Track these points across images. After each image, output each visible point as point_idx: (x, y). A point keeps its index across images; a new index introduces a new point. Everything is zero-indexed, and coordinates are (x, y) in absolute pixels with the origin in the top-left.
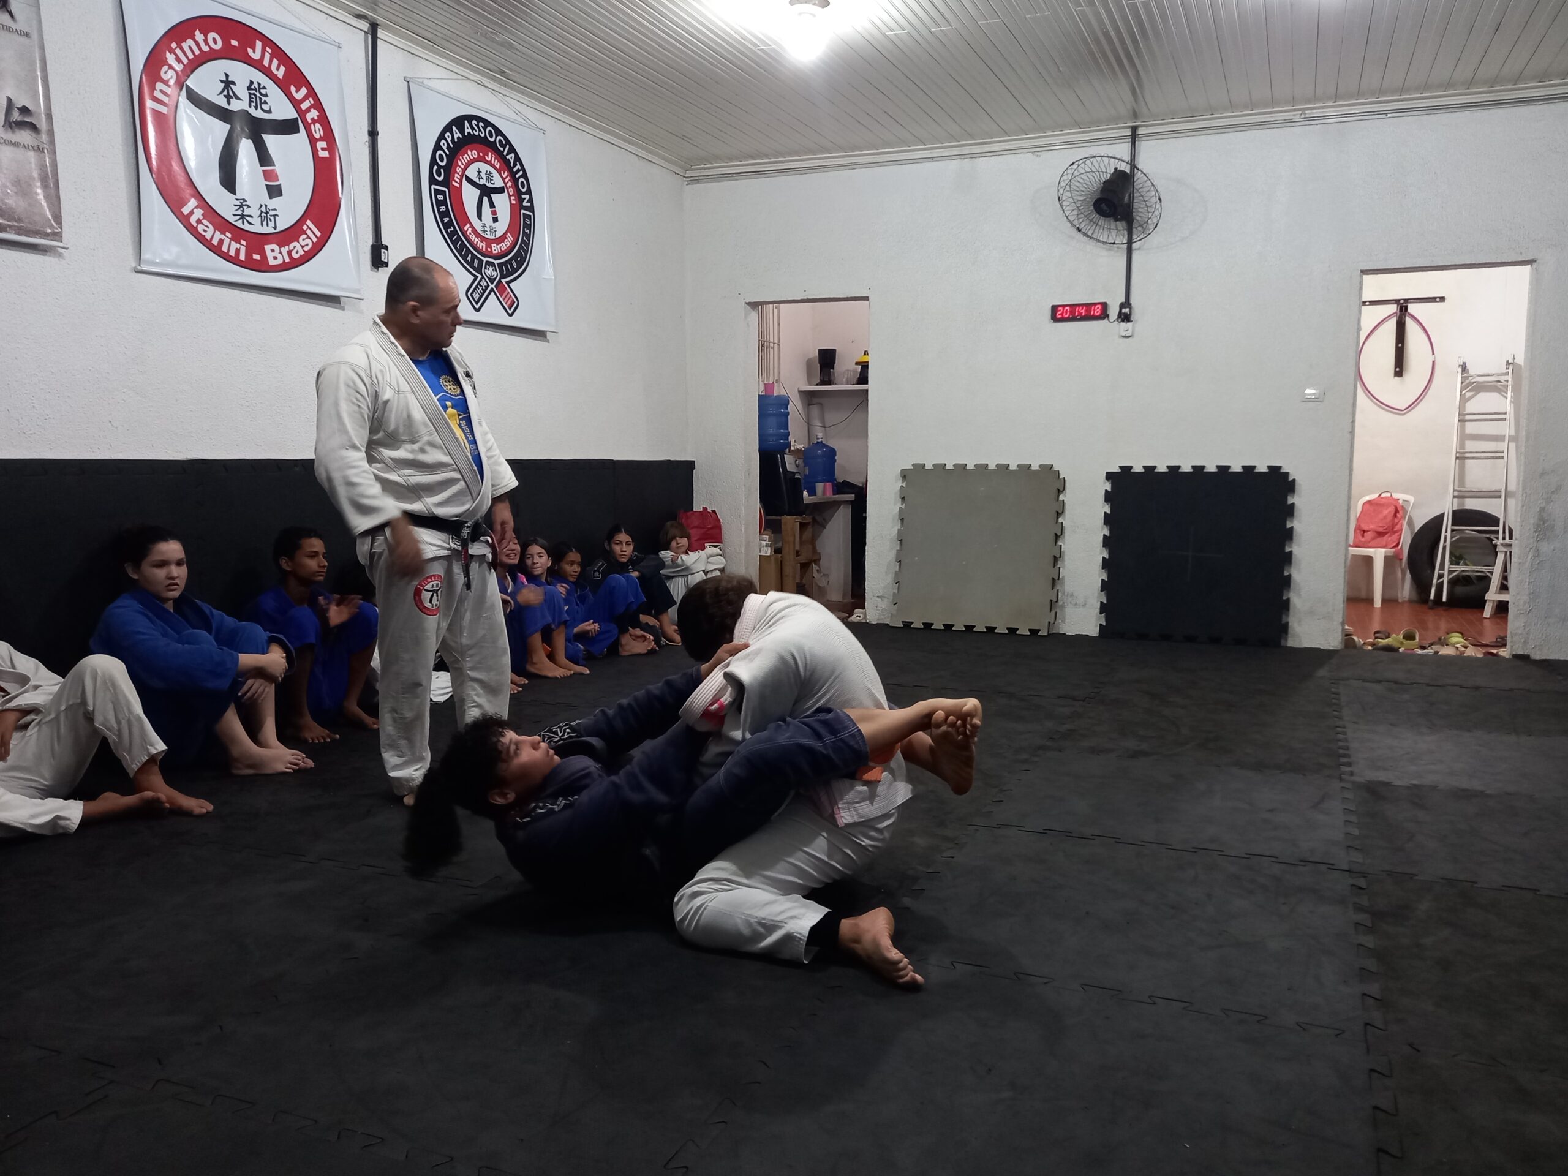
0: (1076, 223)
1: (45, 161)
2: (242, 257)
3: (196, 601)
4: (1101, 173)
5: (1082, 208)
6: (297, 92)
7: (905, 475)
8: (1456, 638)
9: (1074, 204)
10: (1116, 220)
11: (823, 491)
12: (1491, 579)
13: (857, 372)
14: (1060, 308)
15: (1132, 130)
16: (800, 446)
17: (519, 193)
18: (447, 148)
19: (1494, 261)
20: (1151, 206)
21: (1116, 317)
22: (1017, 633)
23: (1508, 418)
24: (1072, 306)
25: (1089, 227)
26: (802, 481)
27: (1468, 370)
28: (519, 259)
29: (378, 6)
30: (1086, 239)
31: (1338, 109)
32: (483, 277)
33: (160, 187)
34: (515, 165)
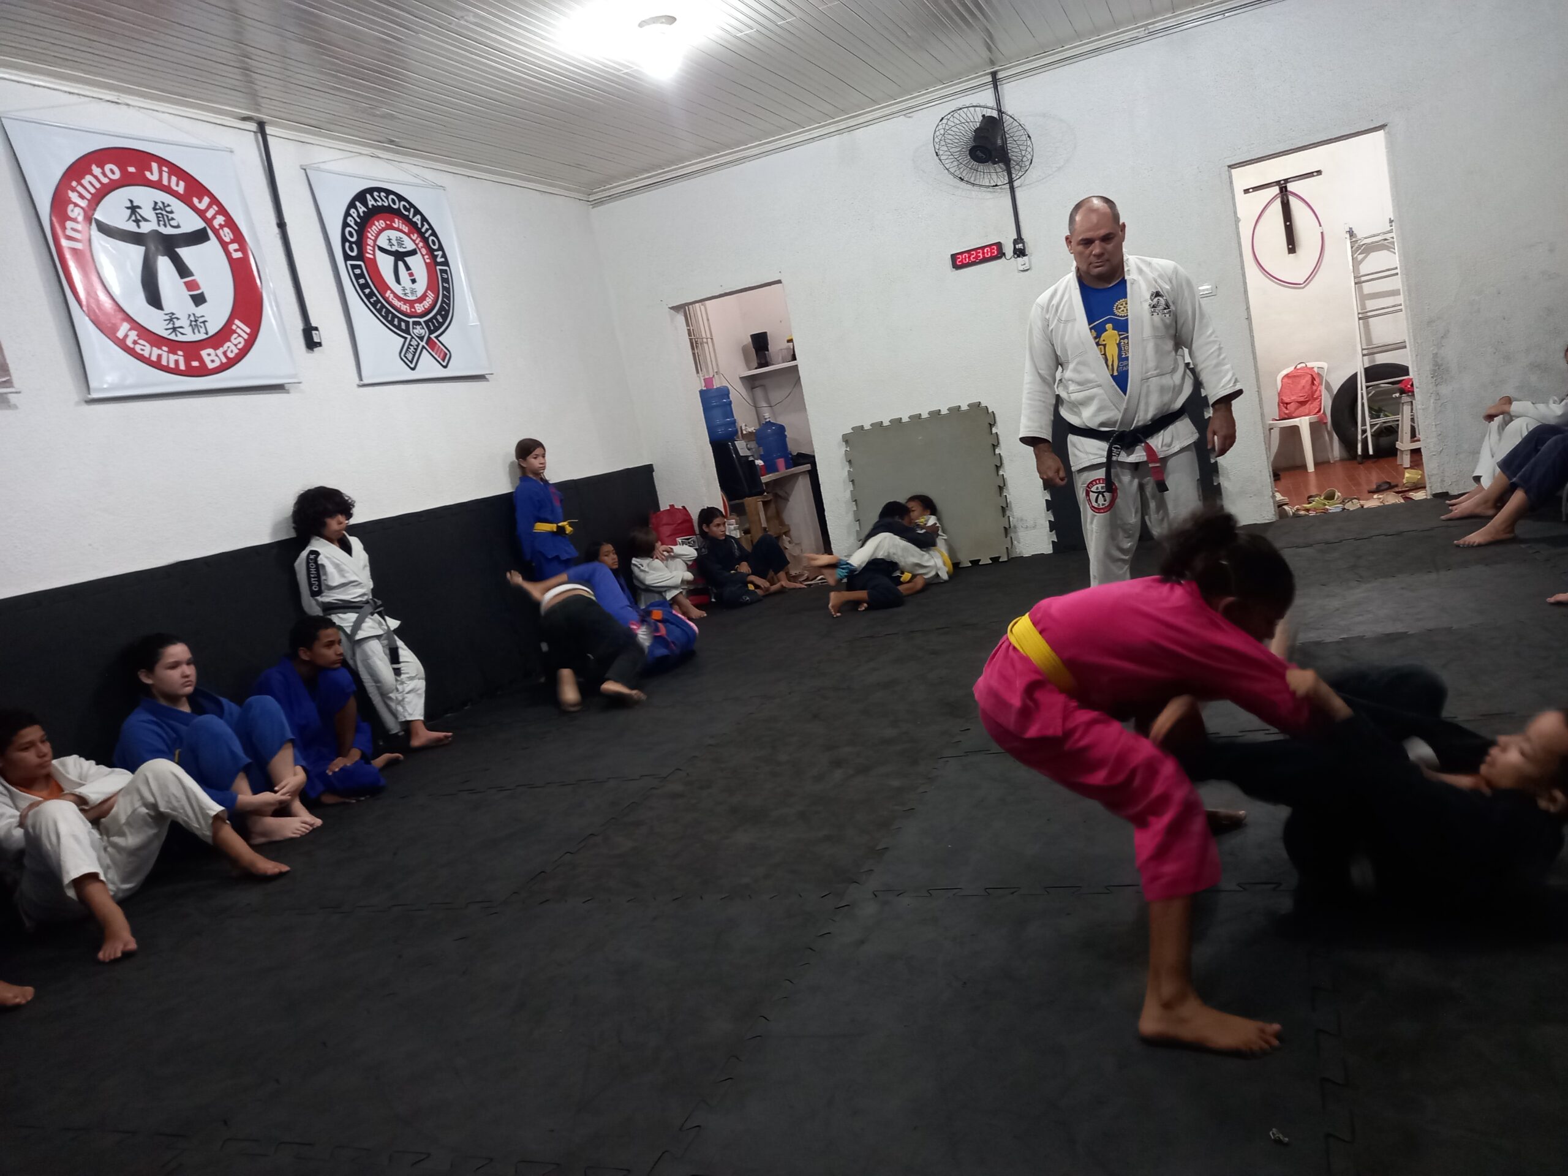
0: (957, 173)
2: (182, 366)
5: (960, 158)
6: (200, 202)
7: (847, 440)
9: (952, 157)
10: (994, 164)
12: (1400, 428)
13: (790, 349)
14: (958, 256)
15: (992, 76)
16: (749, 430)
17: (431, 252)
18: (354, 224)
19: (1348, 133)
20: (1022, 145)
21: (1012, 254)
22: (980, 563)
23: (1398, 273)
24: (969, 252)
25: (971, 174)
27: (1355, 234)
28: (443, 313)
29: (259, 106)
30: (969, 187)
31: (1177, 18)
32: (412, 337)
33: (92, 317)
34: (423, 225)
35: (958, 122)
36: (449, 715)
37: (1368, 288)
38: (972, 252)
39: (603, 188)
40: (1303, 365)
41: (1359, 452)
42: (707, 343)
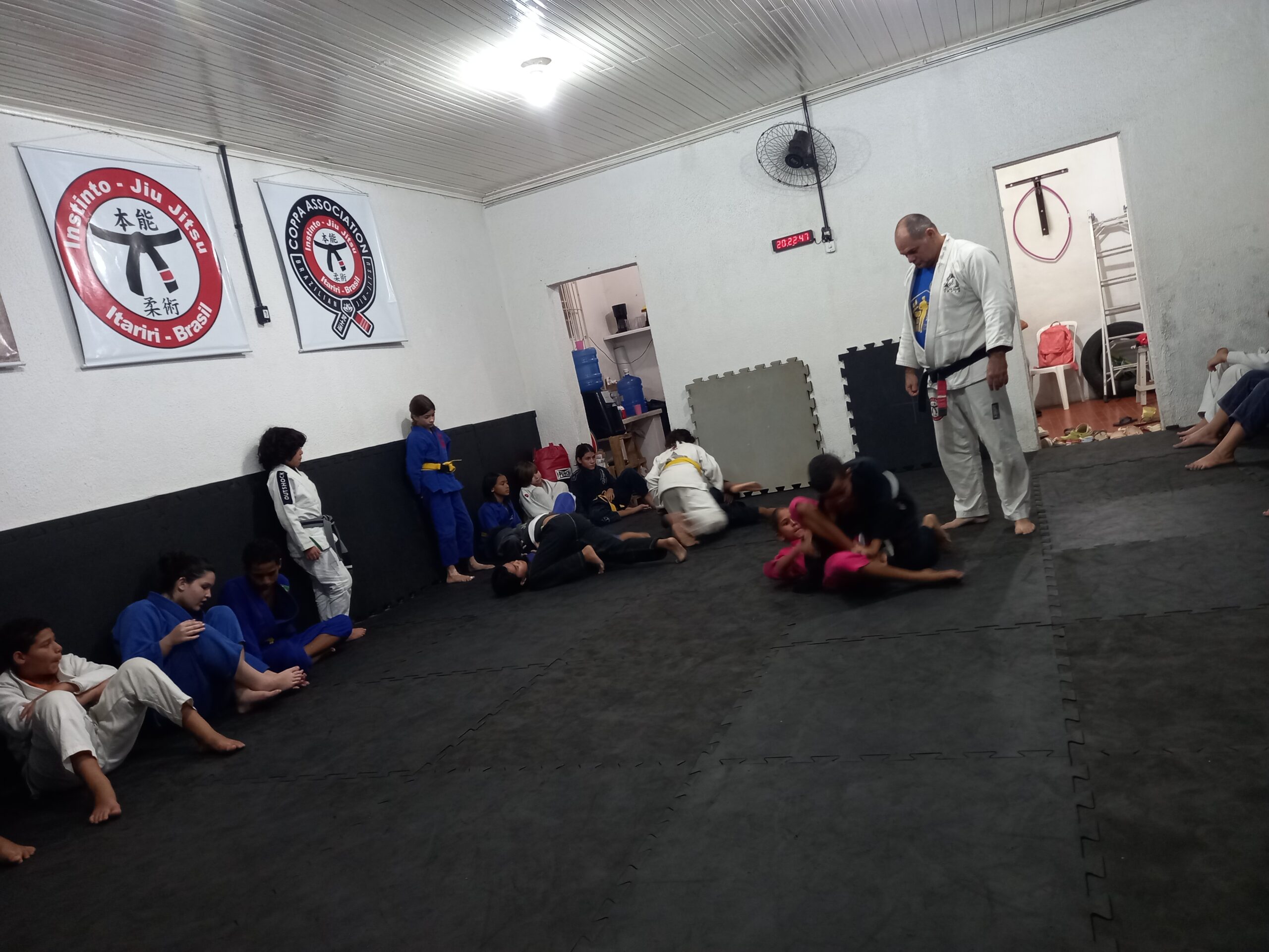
0: (776, 176)
2: (158, 340)
5: (778, 164)
6: (174, 210)
7: (689, 389)
9: (772, 163)
10: (805, 169)
12: (1139, 373)
13: (644, 317)
14: (778, 242)
15: (802, 99)
16: (613, 382)
17: (357, 245)
18: (296, 224)
19: (1089, 140)
20: (827, 153)
21: (821, 239)
22: (800, 487)
23: (1133, 249)
24: (786, 238)
25: (786, 177)
27: (1096, 219)
28: (367, 293)
29: (222, 133)
30: (786, 187)
31: (949, 52)
32: (343, 313)
33: (87, 303)
34: (350, 224)
35: (776, 136)
36: (373, 616)
37: (1108, 262)
38: (789, 239)
39: (493, 192)
40: (1058, 324)
41: (1105, 393)
42: (578, 313)
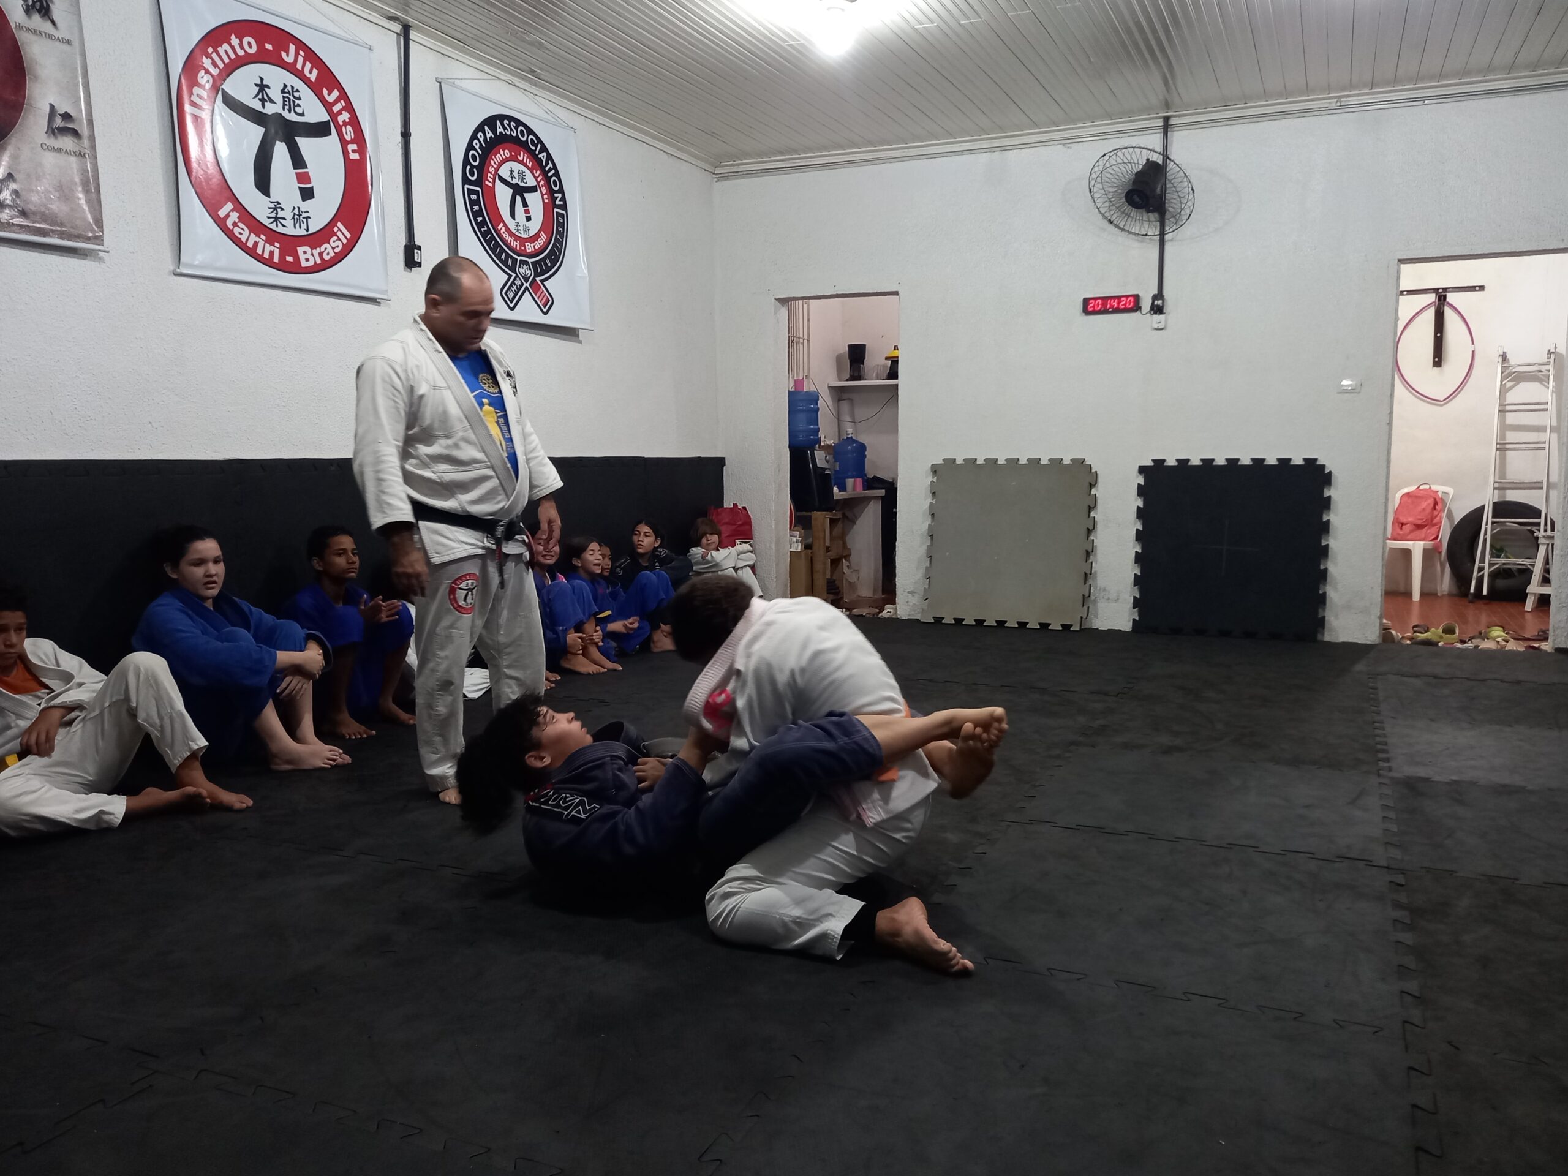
0: (1107, 214)
1: (87, 166)
2: (276, 259)
3: (235, 598)
4: (1133, 165)
5: (1112, 200)
6: (329, 94)
7: (935, 470)
8: (1497, 632)
9: (1105, 196)
10: (1148, 211)
11: (854, 487)
12: (1532, 572)
13: (887, 366)
14: (1091, 301)
15: (1164, 121)
16: (830, 442)
17: (551, 192)
18: (480, 148)
20: (1183, 197)
21: (1149, 309)
22: (1050, 628)
23: (1549, 408)
24: (1103, 299)
25: (1120, 220)
26: (833, 477)
27: (1508, 359)
28: (553, 257)
29: (409, 7)
30: (1117, 231)
31: (1375, 96)
32: (517, 276)
33: (199, 191)
34: (547, 164)
35: (1121, 162)
37: (1511, 419)
38: (1117, 300)
39: (731, 162)
40: (1428, 486)
41: (1472, 590)
42: (806, 343)
